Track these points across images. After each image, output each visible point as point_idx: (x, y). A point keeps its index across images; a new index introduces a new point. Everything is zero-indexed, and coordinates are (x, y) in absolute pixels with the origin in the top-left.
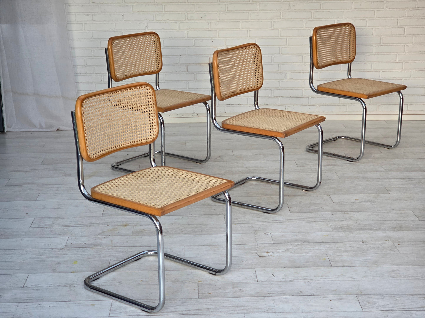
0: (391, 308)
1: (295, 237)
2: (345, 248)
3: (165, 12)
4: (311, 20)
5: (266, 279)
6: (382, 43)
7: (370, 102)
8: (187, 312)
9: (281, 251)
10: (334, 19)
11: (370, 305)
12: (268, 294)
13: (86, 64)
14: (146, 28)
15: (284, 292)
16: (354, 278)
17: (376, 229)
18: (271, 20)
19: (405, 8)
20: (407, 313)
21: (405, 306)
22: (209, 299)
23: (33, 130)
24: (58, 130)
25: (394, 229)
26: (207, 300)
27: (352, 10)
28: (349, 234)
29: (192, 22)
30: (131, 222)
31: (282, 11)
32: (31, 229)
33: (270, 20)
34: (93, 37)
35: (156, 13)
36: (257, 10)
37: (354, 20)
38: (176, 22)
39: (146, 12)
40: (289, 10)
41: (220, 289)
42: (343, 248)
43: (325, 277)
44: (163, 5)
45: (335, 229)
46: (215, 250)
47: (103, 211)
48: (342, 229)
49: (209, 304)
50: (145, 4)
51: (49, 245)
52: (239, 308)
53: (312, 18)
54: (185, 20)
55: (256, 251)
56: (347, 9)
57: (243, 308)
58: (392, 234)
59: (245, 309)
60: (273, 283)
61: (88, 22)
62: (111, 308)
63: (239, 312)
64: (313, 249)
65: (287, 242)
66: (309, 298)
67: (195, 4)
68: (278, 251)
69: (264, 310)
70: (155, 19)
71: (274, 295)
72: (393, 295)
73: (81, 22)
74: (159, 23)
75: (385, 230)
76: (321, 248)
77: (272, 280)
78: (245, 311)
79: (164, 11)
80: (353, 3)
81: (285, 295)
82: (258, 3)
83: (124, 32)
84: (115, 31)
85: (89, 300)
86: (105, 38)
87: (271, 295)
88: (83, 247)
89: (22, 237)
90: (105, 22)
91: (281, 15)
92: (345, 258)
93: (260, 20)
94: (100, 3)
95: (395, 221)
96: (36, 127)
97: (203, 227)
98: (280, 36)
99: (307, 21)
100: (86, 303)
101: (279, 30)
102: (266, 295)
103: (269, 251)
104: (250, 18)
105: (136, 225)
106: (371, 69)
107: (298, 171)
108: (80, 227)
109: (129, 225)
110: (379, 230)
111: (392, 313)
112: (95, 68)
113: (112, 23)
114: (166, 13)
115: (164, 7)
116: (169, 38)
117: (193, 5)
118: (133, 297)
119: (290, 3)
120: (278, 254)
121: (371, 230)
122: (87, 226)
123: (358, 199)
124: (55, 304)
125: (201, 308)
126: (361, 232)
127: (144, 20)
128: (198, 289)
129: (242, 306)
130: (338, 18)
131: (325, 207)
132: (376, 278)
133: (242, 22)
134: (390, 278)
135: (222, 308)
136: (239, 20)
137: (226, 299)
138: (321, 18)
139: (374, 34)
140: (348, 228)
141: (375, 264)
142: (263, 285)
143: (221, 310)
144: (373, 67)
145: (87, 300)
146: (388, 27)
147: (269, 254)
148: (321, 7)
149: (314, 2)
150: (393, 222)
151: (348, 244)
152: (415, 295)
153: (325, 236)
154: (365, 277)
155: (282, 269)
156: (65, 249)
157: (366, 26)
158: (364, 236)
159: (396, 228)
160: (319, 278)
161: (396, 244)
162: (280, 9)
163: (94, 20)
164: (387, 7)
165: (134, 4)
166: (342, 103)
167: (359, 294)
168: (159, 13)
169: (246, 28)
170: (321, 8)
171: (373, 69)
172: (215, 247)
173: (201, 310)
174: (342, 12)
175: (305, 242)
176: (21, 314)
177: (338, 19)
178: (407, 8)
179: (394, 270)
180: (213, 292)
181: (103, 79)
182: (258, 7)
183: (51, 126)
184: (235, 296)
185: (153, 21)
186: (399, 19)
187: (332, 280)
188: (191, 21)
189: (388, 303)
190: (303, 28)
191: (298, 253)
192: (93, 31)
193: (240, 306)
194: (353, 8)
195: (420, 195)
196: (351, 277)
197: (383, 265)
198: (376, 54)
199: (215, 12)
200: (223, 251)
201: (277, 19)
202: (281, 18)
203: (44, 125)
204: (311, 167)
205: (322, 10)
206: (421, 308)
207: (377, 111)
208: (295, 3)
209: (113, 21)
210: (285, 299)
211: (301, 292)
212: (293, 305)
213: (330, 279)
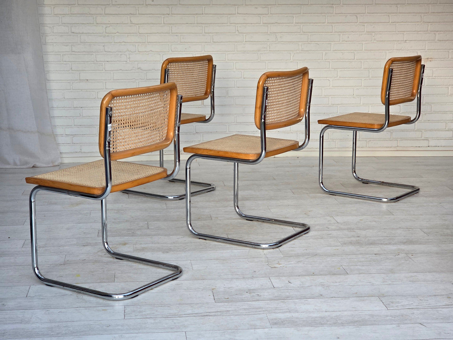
0: (416, 307)
1: (305, 251)
2: (358, 259)
3: (148, 42)
4: (299, 52)
5: (283, 286)
6: (370, 77)
7: (360, 138)
8: (205, 314)
9: (292, 263)
10: (322, 52)
11: (394, 304)
12: (287, 298)
13: (64, 98)
14: (128, 60)
15: (304, 296)
16: (373, 283)
17: (386, 244)
18: (258, 52)
19: (393, 41)
20: (432, 310)
21: (429, 304)
22: (227, 303)
23: (7, 167)
24: (33, 167)
25: (404, 243)
26: (224, 304)
27: (340, 42)
28: (360, 248)
29: (176, 54)
30: (129, 242)
31: (268, 43)
32: (23, 249)
33: (256, 52)
34: (71, 69)
35: (138, 44)
36: (243, 42)
37: (342, 53)
38: (159, 54)
39: (127, 43)
40: (276, 41)
41: (236, 294)
42: (356, 259)
43: (344, 283)
44: (146, 36)
45: (345, 244)
46: (223, 263)
47: (97, 233)
48: (351, 244)
49: (228, 307)
50: (127, 35)
51: (46, 261)
52: (259, 310)
53: (299, 51)
54: (169, 51)
55: (268, 263)
56: (334, 42)
57: (264, 309)
58: (403, 247)
59: (267, 310)
60: (291, 288)
61: (66, 53)
62: (125, 312)
63: (260, 313)
64: (325, 260)
65: (298, 256)
66: (331, 300)
67: (179, 35)
68: (290, 262)
69: (287, 311)
70: (137, 50)
71: (293, 298)
72: (416, 296)
73: (59, 53)
74: (142, 54)
75: (395, 244)
76: (333, 260)
77: (289, 286)
78: (266, 312)
79: (146, 42)
80: (341, 35)
81: (305, 298)
82: (245, 34)
83: (105, 64)
84: (95, 62)
85: (100, 306)
86: (85, 70)
87: (290, 298)
88: (83, 262)
89: (16, 255)
90: (84, 53)
91: (268, 47)
92: (360, 267)
93: (246, 52)
94: (80, 33)
95: (405, 237)
96: (9, 164)
97: (207, 244)
98: (267, 68)
99: (294, 53)
100: (98, 308)
101: (266, 62)
102: (285, 299)
103: (280, 263)
104: (236, 50)
105: (136, 244)
106: (360, 104)
107: (296, 198)
108: (77, 247)
109: (128, 244)
110: (390, 244)
111: (418, 311)
112: (74, 101)
113: (92, 54)
114: (149, 44)
115: (146, 37)
116: (152, 70)
117: (177, 36)
118: (146, 303)
119: (277, 34)
120: (291, 265)
121: (381, 244)
122: (84, 246)
123: (362, 220)
124: (63, 310)
125: (220, 311)
126: (372, 246)
127: (126, 51)
128: (213, 295)
129: (263, 308)
130: (326, 50)
131: (330, 227)
132: (395, 283)
133: (228, 54)
134: (410, 283)
135: (241, 310)
136: (225, 51)
137: (244, 303)
138: (309, 51)
139: (363, 67)
140: (358, 243)
141: (392, 271)
142: (280, 290)
143: (241, 312)
144: (362, 102)
145: (98, 306)
146: (376, 60)
147: (281, 265)
148: (309, 39)
149: (301, 34)
150: (402, 237)
151: (360, 256)
152: (438, 295)
153: (335, 250)
154: (384, 282)
155: (297, 277)
156: (64, 264)
157: (354, 59)
158: (376, 249)
159: (406, 242)
160: (337, 284)
161: (410, 256)
162: (267, 41)
163: (73, 51)
164: (375, 40)
165: (116, 34)
166: (330, 139)
167: (381, 296)
168: (142, 44)
169: (232, 60)
170: (309, 41)
171: (362, 103)
172: (223, 261)
173: (220, 312)
174: (330, 44)
175: (316, 255)
176: (30, 319)
177: (327, 52)
178: (395, 41)
179: (412, 276)
180: (229, 297)
181: (82, 113)
182: (244, 39)
183: (26, 163)
184: (254, 300)
185: (135, 53)
186: (387, 52)
187: (351, 285)
188: (174, 53)
189: (412, 303)
190: (290, 61)
191: (311, 264)
192: (72, 63)
193: (260, 308)
194: (341, 41)
195: (424, 216)
196: (370, 283)
197: (400, 272)
198: (365, 88)
199: (200, 43)
200: (232, 264)
201: (264, 51)
202: (268, 50)
203: (18, 163)
204: (309, 195)
205: (310, 43)
206: (446, 305)
207: (366, 147)
208: (282, 35)
209: (93, 52)
210: (306, 301)
211: (321, 295)
212: (315, 306)
213: (348, 284)
